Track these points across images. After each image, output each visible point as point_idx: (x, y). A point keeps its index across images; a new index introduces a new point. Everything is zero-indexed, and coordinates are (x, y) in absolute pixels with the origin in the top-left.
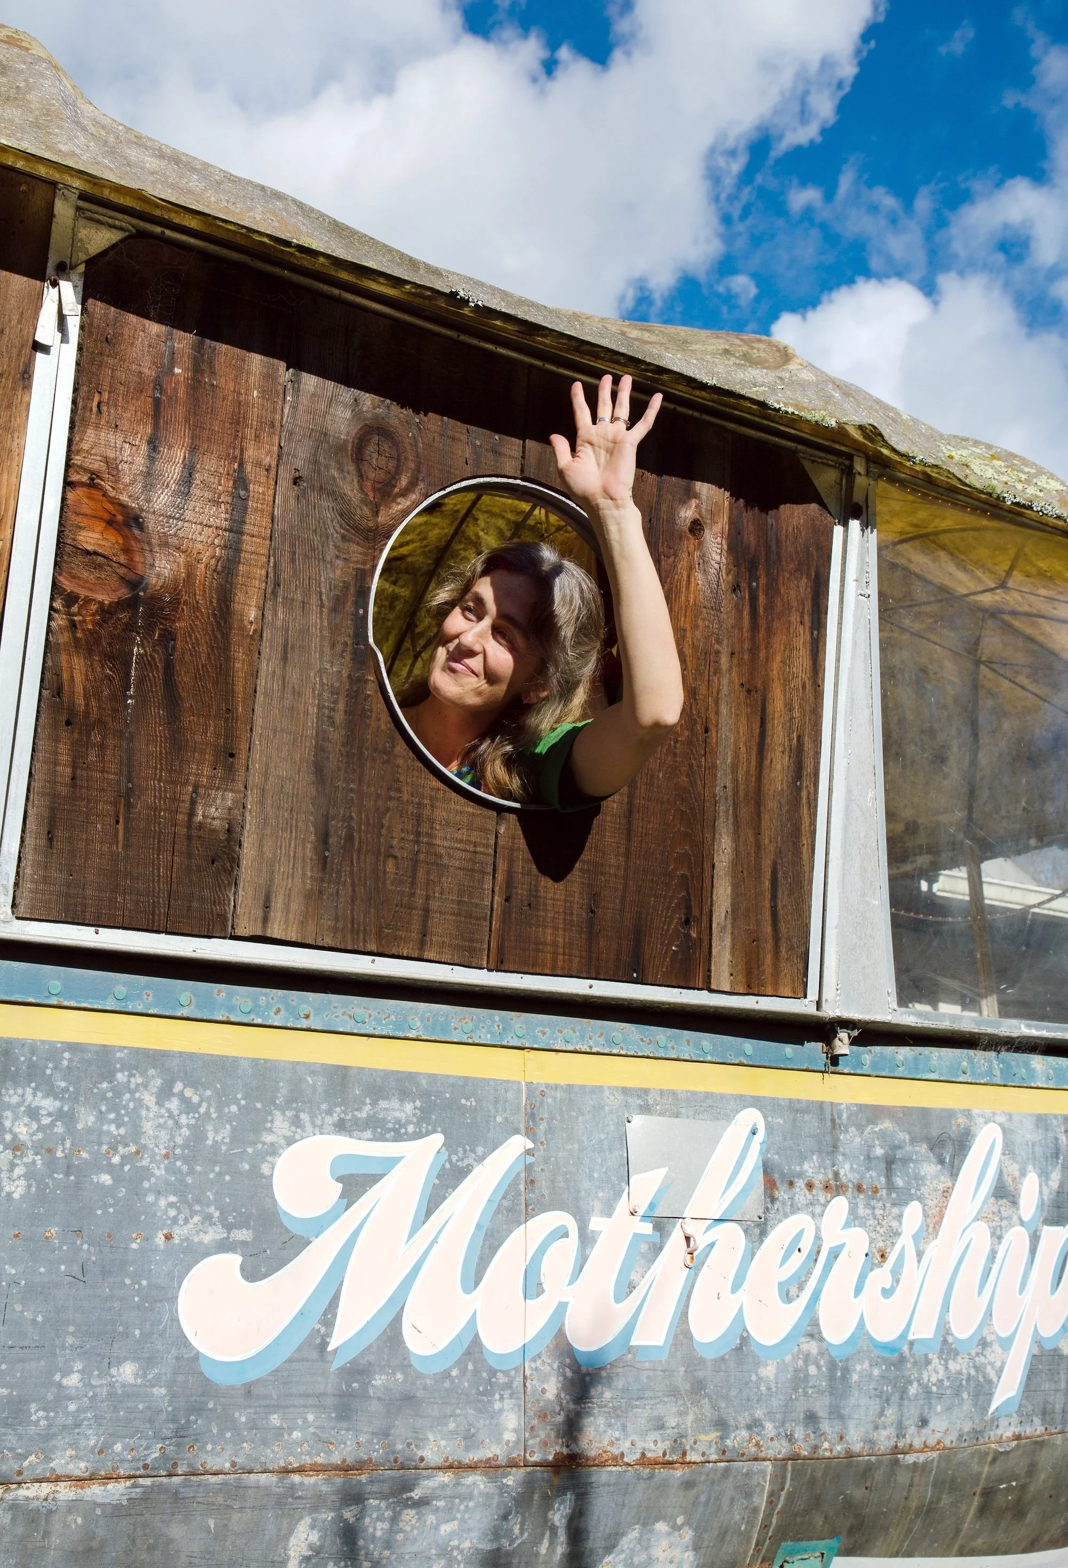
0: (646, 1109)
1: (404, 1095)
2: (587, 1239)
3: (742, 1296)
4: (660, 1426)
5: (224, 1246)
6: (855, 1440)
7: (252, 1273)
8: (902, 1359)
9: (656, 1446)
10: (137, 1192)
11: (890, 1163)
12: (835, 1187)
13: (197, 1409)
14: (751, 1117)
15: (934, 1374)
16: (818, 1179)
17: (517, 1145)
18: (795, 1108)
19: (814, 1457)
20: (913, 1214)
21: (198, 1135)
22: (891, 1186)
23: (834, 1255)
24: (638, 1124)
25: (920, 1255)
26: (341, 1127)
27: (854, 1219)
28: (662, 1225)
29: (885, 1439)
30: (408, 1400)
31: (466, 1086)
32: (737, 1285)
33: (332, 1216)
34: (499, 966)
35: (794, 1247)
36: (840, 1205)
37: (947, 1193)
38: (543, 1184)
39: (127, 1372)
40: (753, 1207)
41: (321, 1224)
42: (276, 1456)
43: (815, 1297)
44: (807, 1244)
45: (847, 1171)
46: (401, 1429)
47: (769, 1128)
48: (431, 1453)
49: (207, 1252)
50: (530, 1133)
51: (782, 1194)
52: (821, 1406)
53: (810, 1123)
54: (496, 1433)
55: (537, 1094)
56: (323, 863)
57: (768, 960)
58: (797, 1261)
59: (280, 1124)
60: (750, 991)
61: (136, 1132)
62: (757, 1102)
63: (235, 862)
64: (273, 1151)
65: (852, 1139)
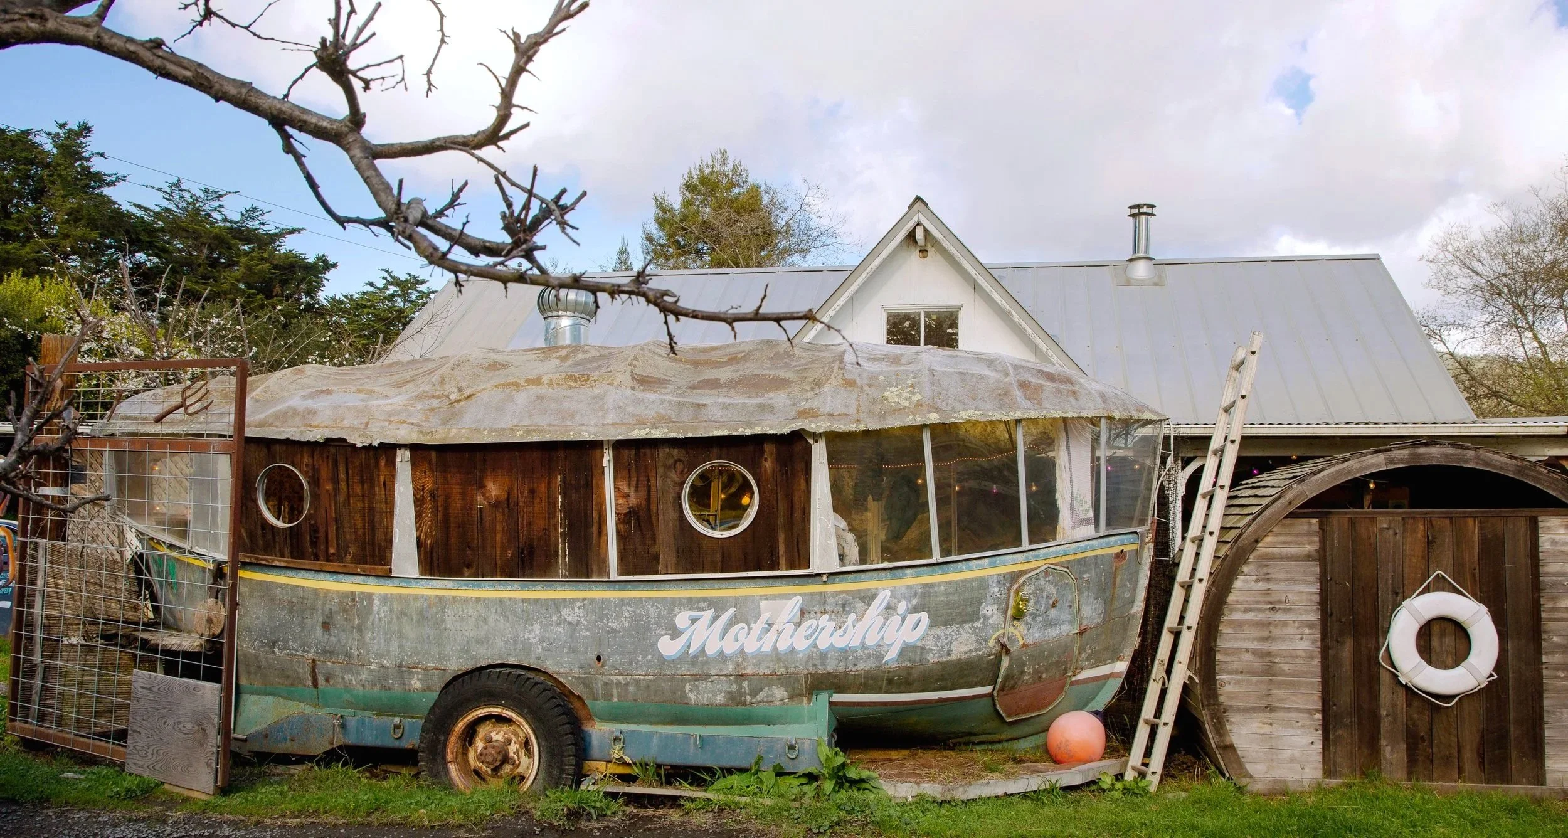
0: (766, 599)
1: (705, 601)
2: (749, 629)
3: (793, 640)
4: (769, 667)
5: (666, 634)
6: (830, 669)
7: (672, 639)
8: (846, 651)
9: (767, 672)
10: (648, 625)
11: (844, 605)
12: (824, 612)
13: (664, 664)
14: (799, 598)
15: (860, 653)
16: (818, 611)
17: (733, 610)
18: (812, 594)
19: (816, 674)
20: (852, 617)
21: (660, 612)
22: (844, 610)
23: (823, 628)
24: (763, 604)
25: (854, 627)
26: (690, 609)
27: (830, 619)
28: (770, 625)
29: (841, 669)
30: (707, 662)
31: (719, 598)
32: (791, 637)
33: (689, 627)
34: (722, 572)
35: (810, 627)
36: (826, 616)
37: (866, 610)
38: (739, 617)
39: (649, 657)
40: (797, 619)
41: (686, 629)
42: (679, 672)
43: (816, 638)
44: (814, 627)
45: (828, 608)
46: (705, 668)
47: (803, 600)
48: (712, 672)
49: (662, 635)
50: (736, 607)
51: (807, 615)
52: (817, 662)
53: (818, 597)
54: (727, 669)
55: (737, 598)
56: (678, 557)
57: (797, 561)
58: (811, 630)
59: (677, 610)
60: (791, 568)
61: (647, 614)
62: (800, 594)
63: (659, 559)
64: (676, 615)
65: (831, 600)
